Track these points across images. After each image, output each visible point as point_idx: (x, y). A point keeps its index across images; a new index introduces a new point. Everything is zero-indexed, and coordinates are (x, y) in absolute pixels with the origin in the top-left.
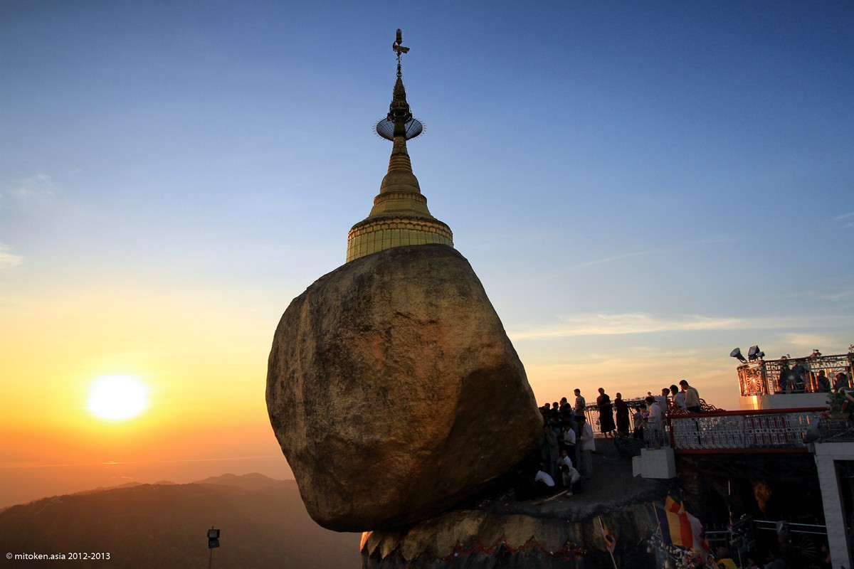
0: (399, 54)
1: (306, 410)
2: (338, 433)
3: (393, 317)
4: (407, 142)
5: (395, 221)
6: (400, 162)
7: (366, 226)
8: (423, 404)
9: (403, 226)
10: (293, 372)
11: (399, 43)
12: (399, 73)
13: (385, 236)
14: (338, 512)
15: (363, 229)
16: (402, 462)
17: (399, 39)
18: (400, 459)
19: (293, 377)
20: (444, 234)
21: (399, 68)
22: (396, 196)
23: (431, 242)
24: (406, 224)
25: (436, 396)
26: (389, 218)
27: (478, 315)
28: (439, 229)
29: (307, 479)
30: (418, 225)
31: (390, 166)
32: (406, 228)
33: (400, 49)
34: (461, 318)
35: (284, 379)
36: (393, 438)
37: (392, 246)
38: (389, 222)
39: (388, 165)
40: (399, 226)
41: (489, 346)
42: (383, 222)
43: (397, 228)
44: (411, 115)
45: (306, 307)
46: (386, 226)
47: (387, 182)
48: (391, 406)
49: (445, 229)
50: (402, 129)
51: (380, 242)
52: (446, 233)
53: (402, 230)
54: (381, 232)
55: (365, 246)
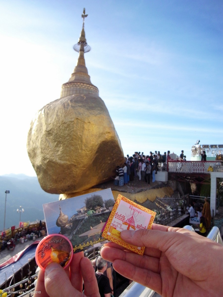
0: (84, 18)
1: (41, 151)
2: (53, 160)
3: (75, 120)
5: (78, 84)
6: (82, 62)
8: (84, 152)
11: (84, 14)
12: (83, 26)
14: (52, 187)
15: (66, 86)
16: (75, 171)
17: (84, 12)
18: (75, 170)
20: (96, 90)
21: (84, 24)
22: (79, 74)
23: (91, 93)
24: (82, 85)
26: (75, 82)
28: (94, 89)
29: (41, 175)
30: (87, 86)
32: (82, 87)
33: (84, 16)
35: (33, 139)
36: (73, 163)
38: (76, 84)
41: (109, 133)
42: (73, 84)
43: (79, 86)
44: (86, 43)
46: (74, 86)
47: (76, 69)
49: (97, 89)
50: (83, 48)
51: (72, 91)
52: (97, 90)
53: (80, 87)
54: (72, 88)
55: (66, 92)
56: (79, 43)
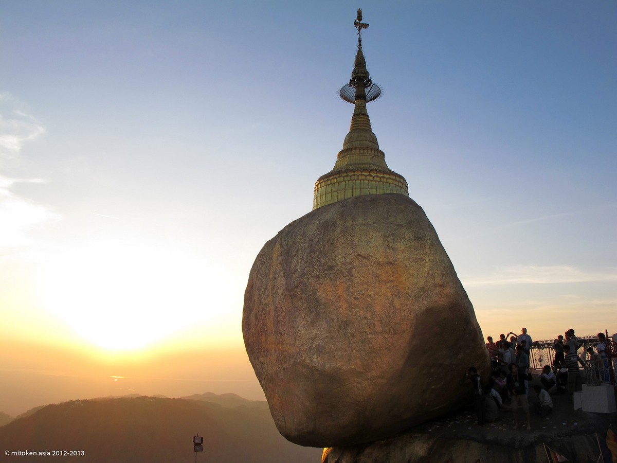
0: (360, 30)
1: (276, 339)
2: (304, 361)
3: (354, 259)
4: (367, 104)
5: (356, 173)
6: (361, 122)
7: (331, 178)
8: (380, 337)
9: (363, 177)
10: (266, 305)
11: (360, 20)
12: (360, 45)
13: (347, 187)
14: (304, 428)
15: (328, 180)
16: (360, 388)
17: (360, 17)
18: (359, 386)
19: (265, 310)
20: (400, 185)
21: (360, 41)
22: (357, 151)
23: (389, 192)
24: (366, 176)
25: (392, 331)
26: (350, 171)
27: (431, 257)
28: (396, 180)
29: (277, 399)
30: (377, 176)
31: (352, 125)
32: (366, 180)
33: (360, 24)
34: (416, 260)
35: (257, 312)
36: (353, 367)
37: (354, 196)
38: (351, 174)
39: (351, 124)
40: (360, 178)
41: (441, 286)
42: (345, 174)
43: (358, 180)
44: (370, 81)
45: (278, 248)
46: (349, 178)
47: (349, 140)
48: (351, 338)
49: (402, 181)
50: (363, 93)
51: (343, 192)
52: (402, 183)
53: (362, 181)
54: (344, 183)
55: (329, 195)
56: (352, 82)
